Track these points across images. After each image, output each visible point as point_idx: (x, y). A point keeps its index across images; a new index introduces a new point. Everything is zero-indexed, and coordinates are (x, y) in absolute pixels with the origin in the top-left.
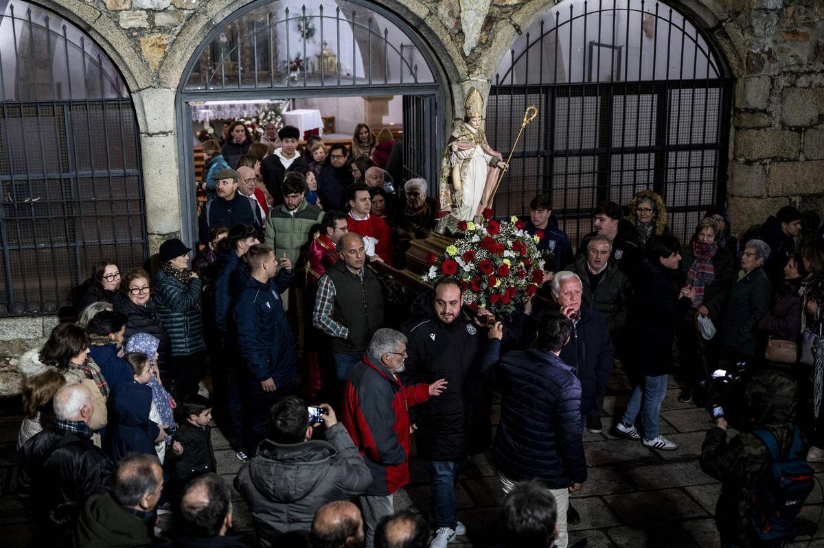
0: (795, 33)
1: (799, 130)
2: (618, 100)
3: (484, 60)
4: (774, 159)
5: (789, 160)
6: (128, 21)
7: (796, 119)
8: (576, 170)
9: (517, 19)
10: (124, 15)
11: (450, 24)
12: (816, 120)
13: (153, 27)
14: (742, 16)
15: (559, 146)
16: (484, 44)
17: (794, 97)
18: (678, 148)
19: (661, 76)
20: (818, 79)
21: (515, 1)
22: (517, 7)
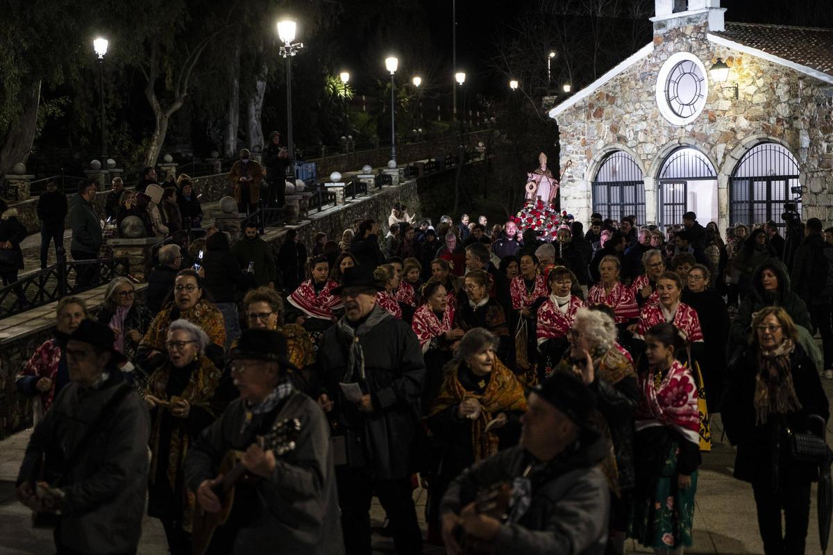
1: (816, 194)
2: (773, 182)
3: (723, 168)
5: (813, 206)
6: (643, 157)
7: (815, 190)
9: (732, 154)
11: (714, 156)
12: (821, 190)
13: (647, 159)
14: (798, 151)
17: (814, 180)
18: (776, 202)
19: (786, 174)
20: (820, 174)
21: (731, 148)
22: (732, 150)
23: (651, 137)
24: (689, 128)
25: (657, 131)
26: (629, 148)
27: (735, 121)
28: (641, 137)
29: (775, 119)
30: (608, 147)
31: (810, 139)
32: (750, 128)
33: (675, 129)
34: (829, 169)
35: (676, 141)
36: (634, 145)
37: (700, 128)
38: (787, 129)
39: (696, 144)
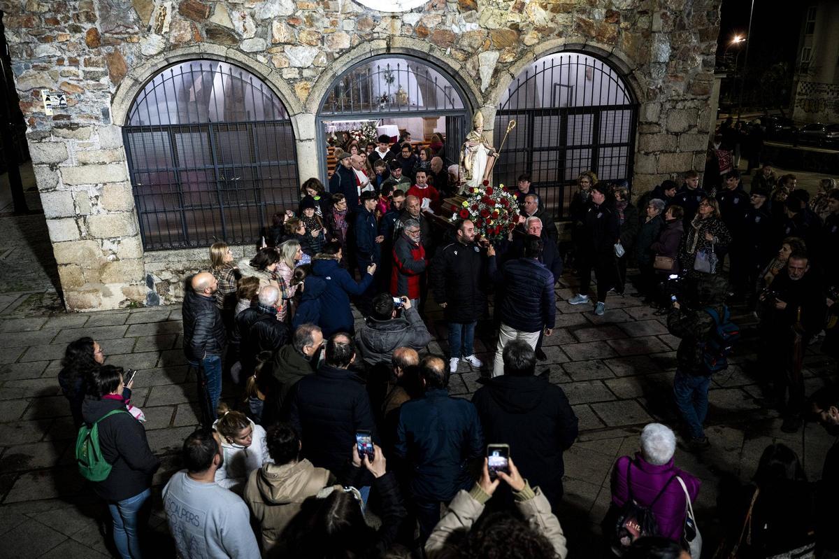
0: (676, 76)
1: (677, 134)
2: (571, 117)
3: (493, 95)
4: (662, 152)
5: (671, 152)
6: (288, 74)
7: (675, 129)
8: (546, 159)
9: (512, 70)
10: (285, 71)
11: (473, 73)
12: (687, 128)
13: (302, 78)
14: (645, 67)
15: (536, 145)
16: (493, 86)
17: (674, 114)
18: (605, 146)
19: (596, 103)
20: (689, 104)
21: (511, 59)
22: (512, 63)
23: (310, 34)
24: (412, 19)
25: (327, 22)
26: (247, 54)
27: (521, 11)
28: (280, 32)
29: (604, 11)
30: (179, 52)
31: (673, 48)
32: (551, 25)
33: (375, 19)
34: (705, 97)
35: (383, 44)
36: (260, 48)
37: (439, 20)
38: (626, 29)
39: (431, 49)
